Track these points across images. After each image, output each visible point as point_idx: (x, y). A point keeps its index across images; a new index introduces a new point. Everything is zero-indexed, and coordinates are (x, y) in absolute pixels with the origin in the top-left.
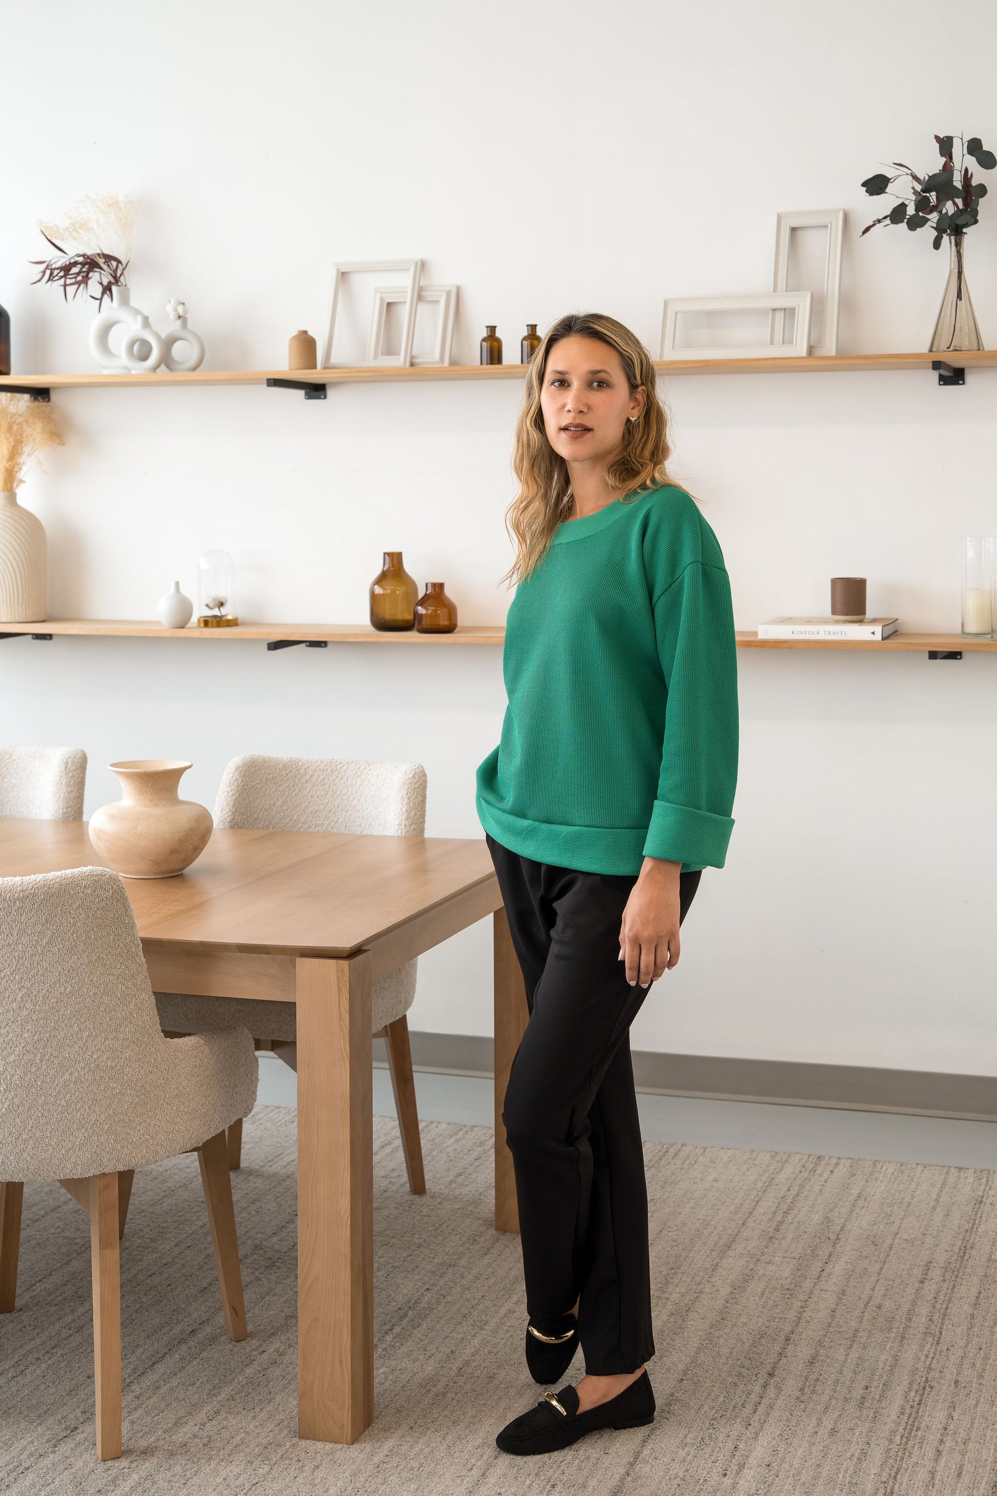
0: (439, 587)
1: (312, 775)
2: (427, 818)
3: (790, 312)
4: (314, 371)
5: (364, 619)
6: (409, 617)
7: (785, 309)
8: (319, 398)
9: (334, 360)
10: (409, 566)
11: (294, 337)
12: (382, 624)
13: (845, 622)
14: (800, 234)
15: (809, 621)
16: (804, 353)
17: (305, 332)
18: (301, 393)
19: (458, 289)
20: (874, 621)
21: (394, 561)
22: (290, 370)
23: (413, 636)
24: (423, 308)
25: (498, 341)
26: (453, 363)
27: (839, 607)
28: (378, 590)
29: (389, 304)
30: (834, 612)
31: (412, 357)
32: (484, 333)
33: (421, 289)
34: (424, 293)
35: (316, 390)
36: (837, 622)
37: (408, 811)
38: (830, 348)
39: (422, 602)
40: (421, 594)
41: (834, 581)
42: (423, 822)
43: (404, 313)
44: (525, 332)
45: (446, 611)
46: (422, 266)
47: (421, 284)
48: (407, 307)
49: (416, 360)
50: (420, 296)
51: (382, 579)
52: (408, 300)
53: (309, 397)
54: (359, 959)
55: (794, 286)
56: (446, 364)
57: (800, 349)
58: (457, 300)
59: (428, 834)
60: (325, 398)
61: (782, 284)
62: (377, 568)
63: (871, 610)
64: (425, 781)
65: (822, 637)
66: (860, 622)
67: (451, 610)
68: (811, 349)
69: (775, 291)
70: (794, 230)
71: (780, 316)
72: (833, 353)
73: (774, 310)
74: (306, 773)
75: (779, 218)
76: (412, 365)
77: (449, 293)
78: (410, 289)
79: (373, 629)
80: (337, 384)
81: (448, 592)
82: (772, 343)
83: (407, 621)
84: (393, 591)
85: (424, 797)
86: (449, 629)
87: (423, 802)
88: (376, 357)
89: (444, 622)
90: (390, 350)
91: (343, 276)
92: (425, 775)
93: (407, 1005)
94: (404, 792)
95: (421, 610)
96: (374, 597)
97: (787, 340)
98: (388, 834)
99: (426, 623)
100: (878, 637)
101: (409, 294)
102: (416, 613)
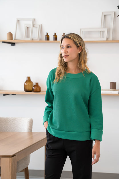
0: (37, 84)
1: (10, 121)
2: (33, 128)
3: (103, 32)
4: (12, 40)
5: (23, 89)
6: (32, 89)
7: (103, 31)
8: (14, 45)
9: (16, 38)
10: (32, 79)
11: (8, 33)
12: (27, 91)
13: (112, 90)
14: (106, 16)
15: (106, 90)
16: (106, 40)
17: (10, 32)
18: (10, 45)
19: (41, 25)
20: (117, 90)
21: (29, 78)
22: (8, 40)
23: (32, 93)
24: (34, 28)
25: (49, 36)
26: (40, 40)
27: (111, 88)
28: (26, 84)
29: (28, 27)
30: (110, 88)
31: (32, 38)
32: (46, 34)
33: (34, 24)
34: (34, 25)
35: (13, 44)
36: (111, 90)
37: (29, 127)
38: (111, 39)
39: (34, 86)
40: (34, 85)
41: (110, 83)
42: (32, 129)
43: (30, 29)
44: (54, 34)
45: (39, 88)
46: (34, 20)
47: (34, 23)
48: (31, 28)
49: (33, 39)
50: (34, 26)
51: (26, 82)
52: (31, 27)
53: (12, 45)
54: (14, 157)
55: (105, 27)
56: (39, 40)
57: (105, 39)
58: (41, 27)
59: (33, 131)
60: (15, 45)
61: (102, 26)
62: (26, 79)
63: (117, 88)
64: (32, 121)
65: (108, 93)
66: (115, 90)
67: (40, 88)
68: (107, 39)
69: (101, 27)
70: (105, 15)
71: (102, 32)
72: (111, 40)
73: (101, 31)
74: (9, 120)
75: (102, 13)
76: (32, 40)
77: (39, 26)
78: (32, 24)
79: (24, 91)
80: (17, 43)
81: (39, 84)
82: (100, 38)
83: (31, 90)
84: (29, 84)
85: (32, 124)
86: (39, 92)
87: (32, 125)
88: (25, 38)
89: (38, 90)
90: (28, 36)
91: (18, 21)
92: (32, 120)
93: (28, 164)
94: (28, 123)
95: (34, 88)
96: (25, 85)
97: (103, 37)
98: (25, 131)
99: (35, 90)
100: (118, 93)
101: (31, 25)
102: (33, 89)
